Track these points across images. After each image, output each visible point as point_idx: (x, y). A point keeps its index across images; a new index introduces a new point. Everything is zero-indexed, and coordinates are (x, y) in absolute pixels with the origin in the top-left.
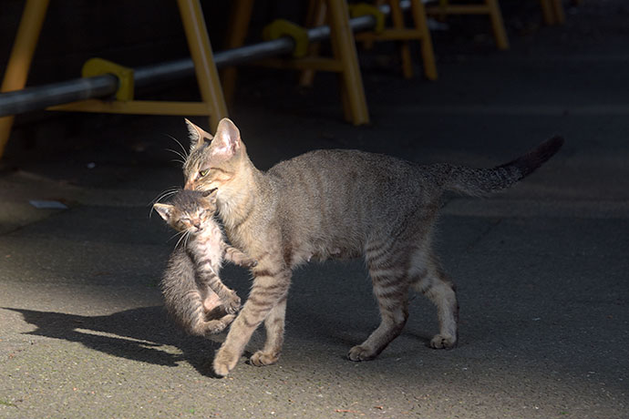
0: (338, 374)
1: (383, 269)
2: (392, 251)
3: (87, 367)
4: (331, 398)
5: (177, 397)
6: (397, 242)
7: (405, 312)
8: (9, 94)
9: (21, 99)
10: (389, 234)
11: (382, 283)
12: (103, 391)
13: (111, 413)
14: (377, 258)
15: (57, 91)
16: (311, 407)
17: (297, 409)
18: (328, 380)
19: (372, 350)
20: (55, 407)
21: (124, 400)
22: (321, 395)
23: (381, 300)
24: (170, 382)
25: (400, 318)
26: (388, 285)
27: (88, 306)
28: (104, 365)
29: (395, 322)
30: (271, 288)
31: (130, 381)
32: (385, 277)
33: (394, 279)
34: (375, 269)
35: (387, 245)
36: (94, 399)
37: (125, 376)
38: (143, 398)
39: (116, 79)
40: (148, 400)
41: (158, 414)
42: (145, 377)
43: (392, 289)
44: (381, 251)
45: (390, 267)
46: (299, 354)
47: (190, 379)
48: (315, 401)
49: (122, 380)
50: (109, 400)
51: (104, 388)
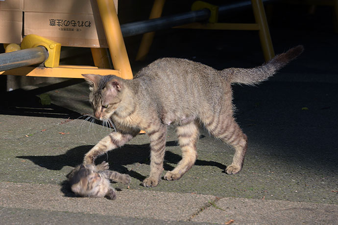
0: (333, 171)
4: (329, 185)
5: (243, 182)
8: (154, 20)
9: (159, 22)
12: (203, 177)
13: (208, 189)
15: (178, 18)
16: (318, 189)
17: (310, 190)
18: (328, 175)
20: (178, 184)
21: (214, 182)
22: (323, 183)
30: (160, 138)
36: (198, 181)
38: (225, 181)
39: (209, 11)
40: (228, 182)
41: (233, 190)
46: (310, 160)
47: (250, 172)
48: (320, 186)
49: (213, 171)
50: (206, 182)
51: (204, 175)
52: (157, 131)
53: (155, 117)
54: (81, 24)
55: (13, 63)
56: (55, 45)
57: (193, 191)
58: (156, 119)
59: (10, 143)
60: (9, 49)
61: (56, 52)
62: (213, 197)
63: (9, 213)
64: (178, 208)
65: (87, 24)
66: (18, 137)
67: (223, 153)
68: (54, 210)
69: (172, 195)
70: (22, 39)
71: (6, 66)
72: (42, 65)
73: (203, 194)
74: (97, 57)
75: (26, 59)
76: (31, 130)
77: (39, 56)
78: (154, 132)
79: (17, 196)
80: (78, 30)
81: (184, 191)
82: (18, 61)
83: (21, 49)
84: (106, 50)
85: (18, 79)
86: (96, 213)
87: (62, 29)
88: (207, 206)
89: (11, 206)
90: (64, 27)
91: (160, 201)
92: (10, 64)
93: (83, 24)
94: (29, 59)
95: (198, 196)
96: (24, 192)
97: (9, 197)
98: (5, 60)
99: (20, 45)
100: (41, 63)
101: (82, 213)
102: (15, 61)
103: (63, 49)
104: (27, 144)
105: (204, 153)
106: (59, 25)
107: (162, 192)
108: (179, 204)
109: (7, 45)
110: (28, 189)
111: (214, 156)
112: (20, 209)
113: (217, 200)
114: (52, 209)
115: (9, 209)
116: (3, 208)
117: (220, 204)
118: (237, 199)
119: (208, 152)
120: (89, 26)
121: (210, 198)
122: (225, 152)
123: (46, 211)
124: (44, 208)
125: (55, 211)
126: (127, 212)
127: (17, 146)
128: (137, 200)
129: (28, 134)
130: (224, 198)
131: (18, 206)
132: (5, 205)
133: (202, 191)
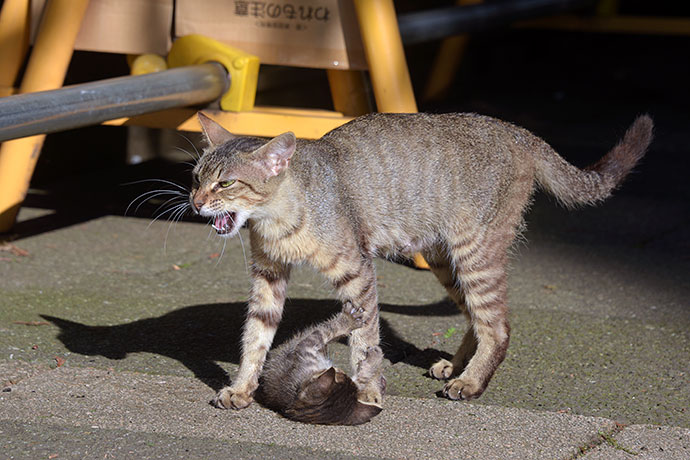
1: (479, 270)
2: (487, 244)
3: (563, 343)
5: (678, 389)
6: (491, 231)
7: (507, 325)
10: (481, 220)
11: (479, 289)
12: (585, 375)
13: (596, 402)
14: (470, 255)
19: (477, 385)
20: (526, 390)
21: (611, 387)
23: (478, 313)
24: (669, 369)
25: (502, 335)
26: (487, 291)
27: (561, 269)
28: (584, 343)
29: (496, 341)
30: (365, 292)
31: (618, 365)
32: (482, 281)
33: (492, 282)
34: (469, 271)
35: (480, 236)
36: (573, 383)
37: (611, 358)
38: (635, 387)
40: (642, 389)
41: (655, 407)
42: (636, 360)
43: (491, 297)
44: (473, 246)
45: (487, 266)
49: (608, 363)
50: (592, 387)
51: (586, 371)
52: (356, 276)
53: (349, 241)
54: (306, 13)
55: (150, 100)
56: (247, 60)
57: (562, 406)
58: (352, 248)
59: (138, 283)
60: (141, 67)
61: (247, 77)
62: (609, 423)
63: (140, 445)
64: (528, 446)
65: (321, 14)
66: (155, 269)
67: (629, 320)
68: (243, 440)
69: (512, 413)
70: (169, 44)
71: (135, 106)
72: (215, 105)
73: (584, 414)
74: (340, 90)
75: (181, 91)
76: (186, 254)
77: (208, 85)
78: (348, 278)
79: (157, 405)
80: (299, 27)
81: (541, 407)
82: (161, 94)
83: (169, 67)
84: (362, 75)
85: (154, 135)
86: (338, 449)
87: (263, 25)
88: (596, 442)
89: (144, 428)
90: (267, 19)
91: (484, 426)
92: (144, 101)
93: (313, 14)
94: (186, 91)
95: (574, 418)
96: (174, 397)
97: (139, 408)
98: (132, 93)
99: (166, 57)
100: (213, 101)
101: (306, 448)
102: (153, 95)
103: (263, 69)
104: (178, 286)
105: (585, 318)
106: (256, 15)
107: (489, 407)
108: (528, 434)
109: (135, 57)
110: (181, 389)
111: (609, 327)
112: (164, 437)
113: (618, 429)
114: (238, 438)
115: (141, 435)
116: (127, 431)
117: (624, 438)
118: (666, 428)
119: (593, 317)
120: (326, 18)
121: (601, 424)
122: (635, 318)
123: (225, 442)
124: (220, 435)
125: (244, 443)
126: (409, 450)
127: (155, 290)
128: (433, 423)
129: (179, 263)
130: (633, 426)
131: (161, 428)
132: (129, 427)
133: (582, 406)
